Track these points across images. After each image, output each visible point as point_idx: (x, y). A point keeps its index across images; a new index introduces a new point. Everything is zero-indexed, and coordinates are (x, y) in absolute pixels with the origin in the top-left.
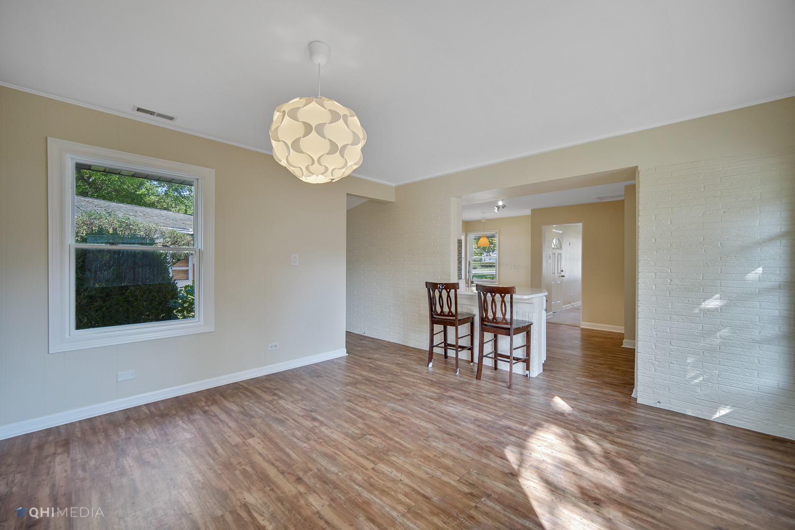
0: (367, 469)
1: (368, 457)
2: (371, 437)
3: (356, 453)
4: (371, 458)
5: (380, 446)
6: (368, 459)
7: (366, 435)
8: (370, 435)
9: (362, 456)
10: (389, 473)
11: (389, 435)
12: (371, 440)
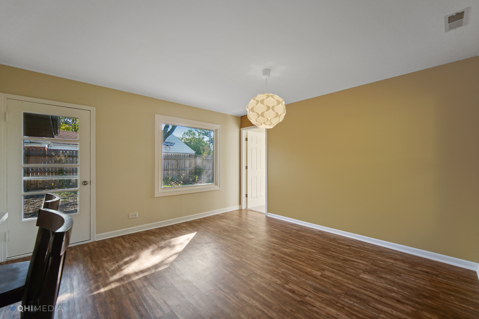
0: (245, 258)
1: (245, 263)
2: (244, 274)
3: (252, 265)
4: (243, 263)
5: (238, 269)
6: (245, 262)
7: (248, 276)
8: (245, 276)
9: (248, 264)
10: (235, 257)
11: (232, 276)
12: (244, 272)
